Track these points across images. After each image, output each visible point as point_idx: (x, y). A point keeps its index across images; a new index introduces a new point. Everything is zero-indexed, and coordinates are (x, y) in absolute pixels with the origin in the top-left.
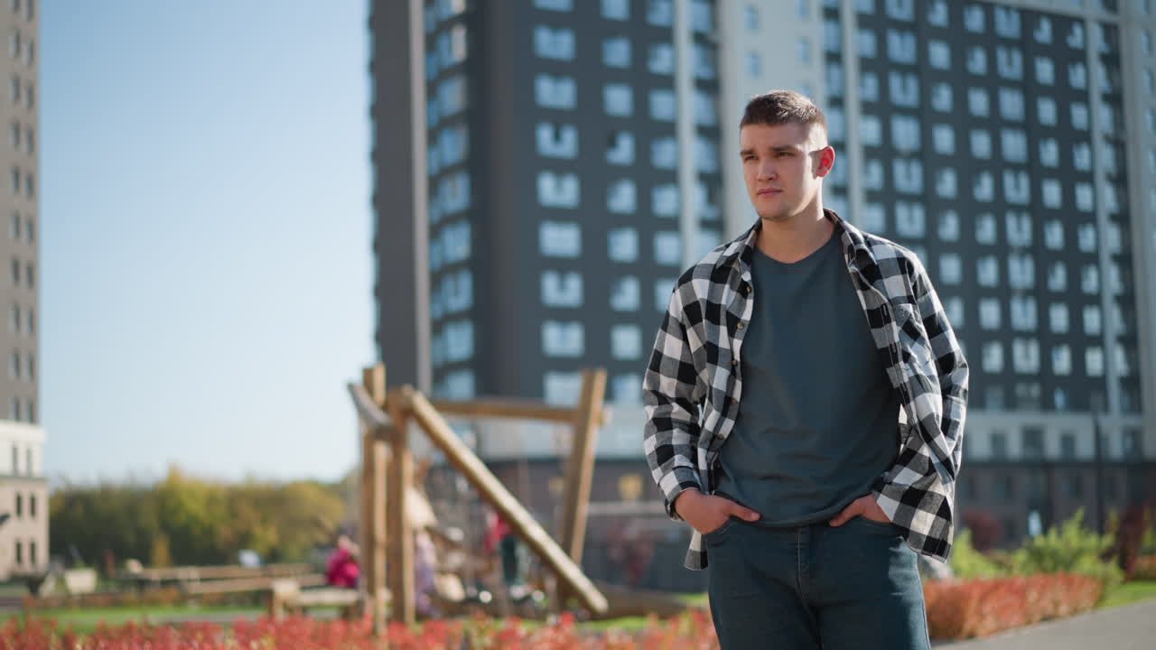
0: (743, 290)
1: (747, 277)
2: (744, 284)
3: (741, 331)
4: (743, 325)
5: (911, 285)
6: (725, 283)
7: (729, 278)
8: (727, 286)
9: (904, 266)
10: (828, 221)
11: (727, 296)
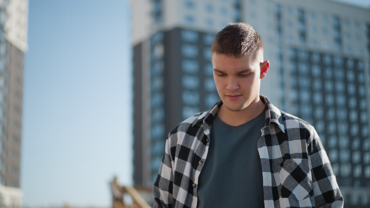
0: (204, 141)
1: (207, 132)
2: (205, 136)
3: (201, 165)
4: (202, 162)
5: (307, 145)
6: (195, 136)
7: (198, 133)
8: (196, 138)
9: (304, 134)
10: (262, 103)
11: (195, 144)
